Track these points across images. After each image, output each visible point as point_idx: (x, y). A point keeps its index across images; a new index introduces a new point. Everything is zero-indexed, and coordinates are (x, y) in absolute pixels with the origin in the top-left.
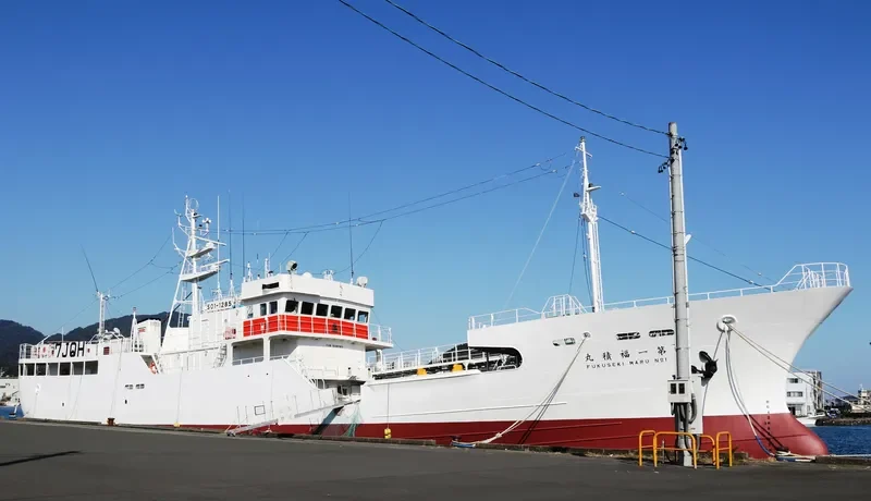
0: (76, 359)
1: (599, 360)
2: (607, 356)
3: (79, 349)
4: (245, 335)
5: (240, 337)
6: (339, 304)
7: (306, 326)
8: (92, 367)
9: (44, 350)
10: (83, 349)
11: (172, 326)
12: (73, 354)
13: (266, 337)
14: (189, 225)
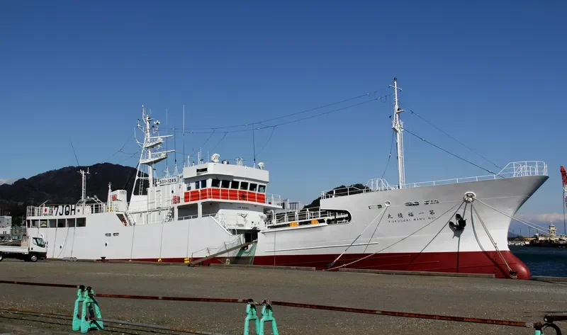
0: (69, 217)
1: (396, 217)
2: (400, 215)
3: (72, 210)
4: (186, 201)
5: (182, 203)
6: (247, 181)
7: (225, 196)
8: (82, 222)
9: (46, 210)
10: (74, 210)
11: (135, 194)
12: (67, 213)
13: (199, 202)
14: (146, 126)
